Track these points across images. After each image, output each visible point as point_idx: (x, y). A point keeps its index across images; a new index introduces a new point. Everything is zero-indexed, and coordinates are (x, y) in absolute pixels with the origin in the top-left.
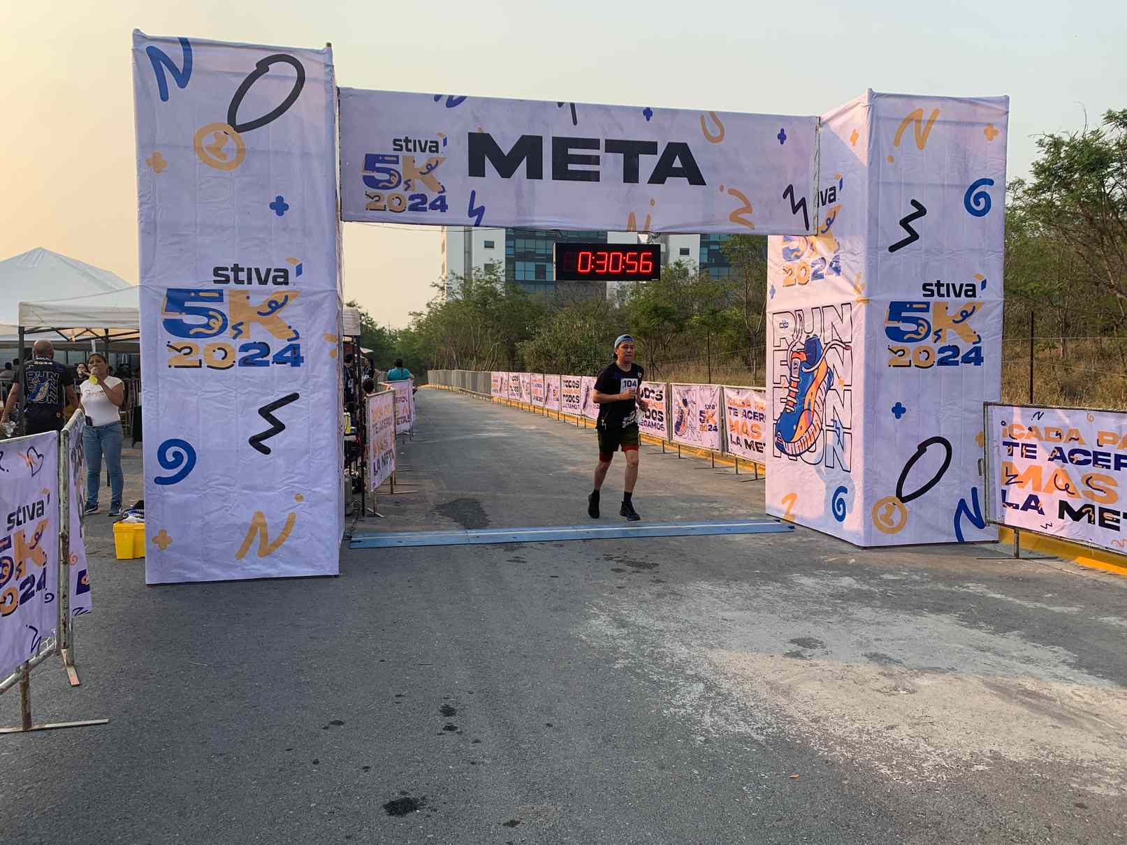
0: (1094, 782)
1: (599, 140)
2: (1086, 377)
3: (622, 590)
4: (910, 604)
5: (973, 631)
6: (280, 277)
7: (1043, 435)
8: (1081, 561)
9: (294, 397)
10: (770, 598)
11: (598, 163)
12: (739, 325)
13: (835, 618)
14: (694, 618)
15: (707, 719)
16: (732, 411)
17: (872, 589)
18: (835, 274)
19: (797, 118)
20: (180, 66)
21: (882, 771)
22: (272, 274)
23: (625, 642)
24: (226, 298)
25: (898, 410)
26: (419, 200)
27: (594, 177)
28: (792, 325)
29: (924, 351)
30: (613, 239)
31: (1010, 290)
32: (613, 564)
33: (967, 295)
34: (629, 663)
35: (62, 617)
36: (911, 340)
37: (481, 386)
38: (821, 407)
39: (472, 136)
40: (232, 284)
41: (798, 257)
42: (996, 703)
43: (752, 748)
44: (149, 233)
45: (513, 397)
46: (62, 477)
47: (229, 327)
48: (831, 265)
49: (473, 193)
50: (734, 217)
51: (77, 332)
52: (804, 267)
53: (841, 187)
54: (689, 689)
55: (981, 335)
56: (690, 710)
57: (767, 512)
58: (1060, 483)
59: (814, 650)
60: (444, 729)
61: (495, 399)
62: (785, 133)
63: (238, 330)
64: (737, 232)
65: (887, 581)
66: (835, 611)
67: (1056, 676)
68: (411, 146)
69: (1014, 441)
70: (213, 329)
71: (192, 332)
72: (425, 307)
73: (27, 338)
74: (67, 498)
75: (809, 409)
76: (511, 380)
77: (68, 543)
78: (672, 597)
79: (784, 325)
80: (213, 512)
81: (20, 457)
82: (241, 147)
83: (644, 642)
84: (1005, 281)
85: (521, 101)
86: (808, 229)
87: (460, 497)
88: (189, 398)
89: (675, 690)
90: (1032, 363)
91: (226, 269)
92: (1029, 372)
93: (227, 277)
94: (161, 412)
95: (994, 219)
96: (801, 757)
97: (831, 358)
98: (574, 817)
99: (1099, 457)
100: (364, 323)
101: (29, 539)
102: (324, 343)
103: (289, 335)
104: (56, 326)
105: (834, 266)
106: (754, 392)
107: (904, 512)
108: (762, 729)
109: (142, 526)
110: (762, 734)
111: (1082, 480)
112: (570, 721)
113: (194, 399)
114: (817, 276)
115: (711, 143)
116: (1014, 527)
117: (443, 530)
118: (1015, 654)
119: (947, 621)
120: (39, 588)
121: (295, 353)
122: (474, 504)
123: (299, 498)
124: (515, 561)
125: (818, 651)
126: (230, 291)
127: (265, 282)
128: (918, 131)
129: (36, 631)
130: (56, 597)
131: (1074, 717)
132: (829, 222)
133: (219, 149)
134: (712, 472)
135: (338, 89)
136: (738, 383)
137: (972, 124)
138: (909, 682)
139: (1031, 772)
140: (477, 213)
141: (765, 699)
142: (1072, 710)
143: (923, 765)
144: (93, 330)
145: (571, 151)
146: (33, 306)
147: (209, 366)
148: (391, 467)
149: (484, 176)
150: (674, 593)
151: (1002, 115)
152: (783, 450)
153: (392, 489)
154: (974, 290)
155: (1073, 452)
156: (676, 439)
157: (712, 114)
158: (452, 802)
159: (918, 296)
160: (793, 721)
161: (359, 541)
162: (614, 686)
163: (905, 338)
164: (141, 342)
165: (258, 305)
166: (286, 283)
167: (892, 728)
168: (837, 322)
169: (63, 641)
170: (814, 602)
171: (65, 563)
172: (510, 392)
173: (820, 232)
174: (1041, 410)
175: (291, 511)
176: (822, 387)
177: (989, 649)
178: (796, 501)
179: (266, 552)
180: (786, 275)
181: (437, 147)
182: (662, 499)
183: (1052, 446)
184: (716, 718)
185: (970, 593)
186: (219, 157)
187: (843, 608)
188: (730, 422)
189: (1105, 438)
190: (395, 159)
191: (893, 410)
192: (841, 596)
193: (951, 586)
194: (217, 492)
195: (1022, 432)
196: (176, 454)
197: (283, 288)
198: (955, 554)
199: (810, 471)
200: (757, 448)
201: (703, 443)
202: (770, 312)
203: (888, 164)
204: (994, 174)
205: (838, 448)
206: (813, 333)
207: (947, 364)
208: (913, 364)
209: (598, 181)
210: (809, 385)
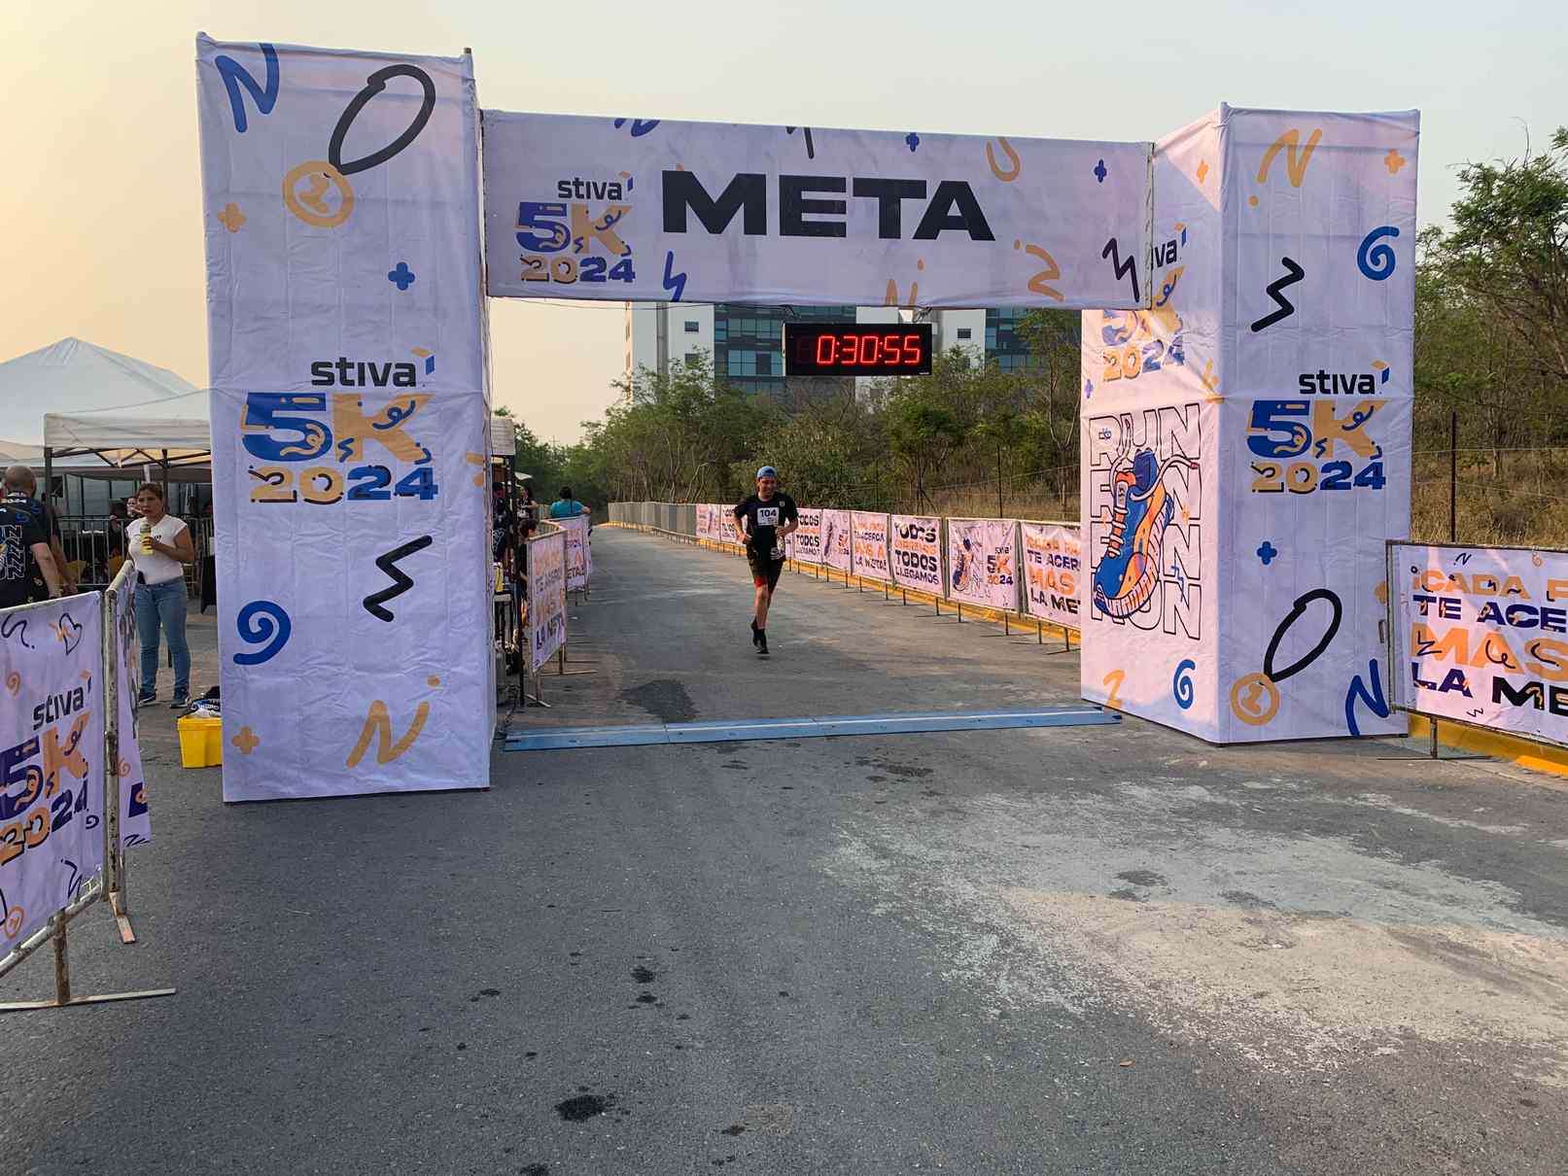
0: (1546, 1070)
1: (844, 179)
2: (1529, 503)
3: (881, 806)
4: (1285, 824)
5: (1376, 860)
6: (405, 375)
7: (1470, 585)
8: (1527, 761)
9: (425, 541)
10: (1091, 815)
11: (844, 213)
12: (1042, 436)
13: (1180, 843)
14: (982, 845)
15: (1003, 984)
16: (1033, 556)
17: (1231, 802)
18: (1176, 363)
19: (1123, 145)
20: (263, 84)
21: (1248, 1055)
22: (393, 371)
23: (886, 878)
24: (329, 405)
25: (1267, 553)
26: (595, 266)
27: (839, 230)
28: (1116, 435)
29: (1302, 470)
30: (864, 317)
31: (1423, 384)
32: (870, 770)
33: (1362, 391)
34: (894, 907)
35: (110, 848)
36: (1284, 454)
37: (682, 525)
38: (1158, 549)
39: (666, 174)
40: (337, 384)
41: (1124, 340)
42: (1407, 960)
43: (1066, 1024)
44: (222, 316)
45: (728, 539)
46: (107, 656)
47: (334, 447)
48: (1170, 350)
49: (670, 255)
50: (1034, 285)
51: (125, 453)
52: (1133, 354)
53: (1184, 241)
54: (978, 943)
55: (1382, 447)
56: (979, 972)
57: (1084, 695)
58: (1495, 653)
59: (1150, 888)
60: (638, 1000)
61: (702, 542)
62: (1105, 166)
63: (346, 449)
64: (1038, 306)
65: (1250, 791)
66: (1180, 834)
67: (1491, 923)
68: (583, 190)
69: (1430, 594)
70: (312, 448)
71: (283, 453)
72: (604, 414)
73: (56, 463)
74: (115, 684)
75: (1140, 553)
76: (723, 516)
77: (117, 746)
78: (952, 815)
80: (312, 703)
81: (50, 629)
82: (348, 195)
83: (913, 877)
84: (1415, 370)
85: (735, 125)
86: (1138, 301)
87: (655, 678)
88: (278, 544)
89: (959, 945)
90: (1453, 485)
91: (329, 365)
92: (1450, 497)
93: (331, 376)
94: (242, 564)
95: (1400, 282)
96: (1135, 1038)
97: (1171, 480)
98: (821, 1121)
99: (1550, 615)
100: (519, 438)
101: (64, 742)
102: (466, 467)
103: (416, 456)
104: (95, 445)
105: (1174, 351)
106: (1063, 529)
107: (1275, 695)
108: (1080, 998)
109: (217, 722)
110: (1080, 1005)
111: (1526, 649)
112: (814, 989)
113: (287, 546)
114: (1151, 366)
115: (1000, 181)
116: (1429, 715)
117: (632, 724)
118: (1433, 892)
119: (1337, 846)
120: (78, 809)
121: (425, 481)
122: (675, 687)
123: (434, 681)
124: (732, 767)
125: (1157, 889)
126: (335, 395)
127: (383, 383)
128: (1292, 159)
129: (75, 867)
130: (101, 821)
131: (1517, 980)
132: (1168, 290)
133: (317, 199)
134: (1005, 641)
135: (482, 112)
136: (1040, 517)
137: (1368, 150)
138: (1284, 931)
139: (1458, 1057)
140: (676, 283)
141: (1082, 958)
142: (1514, 970)
143: (1307, 1047)
144: (146, 451)
145: (806, 195)
146: (64, 419)
147: (306, 500)
148: (561, 637)
149: (685, 231)
150: (957, 811)
151: (1410, 137)
152: (1105, 610)
153: (561, 668)
154: (1371, 384)
155: (1512, 609)
156: (955, 595)
157: (1003, 140)
158: (651, 1101)
159: (1293, 392)
160: (1122, 987)
161: (517, 741)
162: (874, 941)
163: (1275, 452)
164: (213, 467)
165: (375, 414)
166: (413, 383)
167: (1261, 995)
168: (1179, 429)
169: (111, 882)
170: (1151, 821)
171: (113, 774)
172: (723, 532)
173: (1154, 304)
174: (1468, 551)
175: (424, 699)
176: (1161, 520)
177: (1396, 886)
178: (1124, 680)
179: (390, 754)
180: (1108, 365)
181: (619, 191)
182: (938, 679)
183: (1484, 600)
184: (1016, 983)
185: (1366, 807)
186: (317, 209)
187: (1191, 830)
188: (1031, 571)
189: (1558, 589)
190: (561, 209)
191: (1260, 552)
192: (1189, 812)
193: (1344, 798)
194: (320, 673)
195: (1440, 581)
196: (263, 622)
197: (409, 390)
198: (1347, 753)
199: (1143, 639)
200: (1069, 607)
201: (992, 601)
202: (1085, 418)
203: (1250, 207)
204: (1399, 220)
205: (1182, 607)
206: (1146, 446)
207: (1334, 487)
208: (1286, 488)
209: (844, 236)
210: (1140, 518)
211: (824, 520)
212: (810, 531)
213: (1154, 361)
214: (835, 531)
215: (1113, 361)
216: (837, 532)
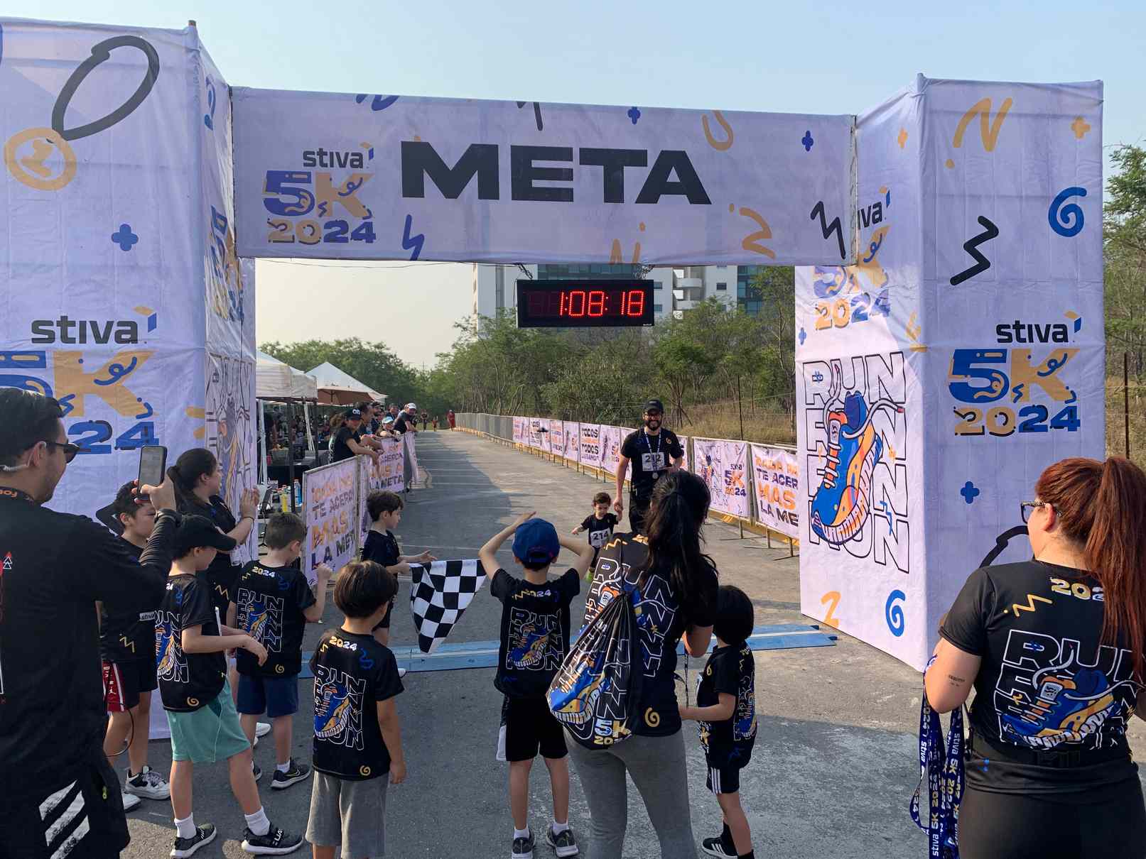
1: (571, 149)
6: (126, 332)
10: (800, 780)
11: (571, 179)
12: (774, 366)
16: (761, 473)
18: (881, 314)
19: (827, 118)
22: (115, 328)
24: (49, 362)
25: (970, 492)
26: (339, 228)
27: (567, 195)
28: (827, 378)
29: (1001, 414)
33: (1055, 340)
36: (983, 400)
37: (503, 431)
38: (868, 484)
39: (403, 143)
40: (58, 344)
41: (834, 293)
45: (534, 445)
48: (877, 303)
49: (409, 219)
50: (748, 244)
52: (843, 306)
53: (888, 203)
55: (1076, 391)
57: (803, 611)
61: (517, 445)
62: (812, 137)
64: (752, 263)
68: (326, 160)
72: (451, 348)
75: (852, 486)
76: (531, 426)
79: (818, 378)
82: (71, 160)
85: (470, 100)
86: (844, 258)
90: (1127, 417)
91: (50, 323)
93: (52, 334)
95: (1088, 239)
97: (879, 422)
102: (186, 420)
103: (138, 410)
105: (881, 303)
106: (784, 452)
114: (859, 316)
115: (715, 150)
121: (146, 435)
126: (55, 353)
127: (105, 340)
128: (985, 126)
132: (875, 248)
133: (40, 163)
135: (230, 89)
136: (768, 441)
137: (1055, 117)
140: (414, 247)
145: (536, 164)
149: (423, 197)
151: (1095, 105)
154: (1065, 333)
157: (717, 114)
159: (990, 341)
163: (975, 397)
165: (96, 370)
166: (134, 340)
168: (886, 376)
172: (531, 438)
173: (861, 262)
176: (870, 458)
178: (840, 601)
180: (820, 315)
181: (361, 160)
186: (39, 173)
188: (760, 486)
190: (306, 177)
191: (963, 492)
197: (131, 347)
199: (857, 566)
200: (791, 520)
201: (729, 509)
202: (799, 362)
203: (946, 170)
204: (1086, 181)
205: (891, 540)
206: (855, 389)
207: (1033, 429)
208: (987, 431)
209: (572, 200)
210: (851, 456)
211: (602, 435)
212: (592, 441)
213: (862, 312)
214: (609, 442)
215: (825, 311)
216: (610, 444)
